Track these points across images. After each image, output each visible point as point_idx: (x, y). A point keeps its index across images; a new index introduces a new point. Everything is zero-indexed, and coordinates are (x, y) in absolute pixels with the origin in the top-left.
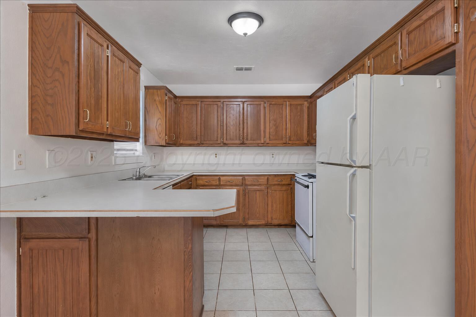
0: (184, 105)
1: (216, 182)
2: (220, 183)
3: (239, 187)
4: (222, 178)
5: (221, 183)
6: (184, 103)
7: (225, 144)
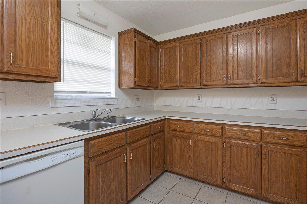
0: (165, 49)
1: (189, 129)
2: (194, 130)
3: (217, 139)
4: (196, 125)
5: (196, 131)
6: (164, 47)
7: (205, 85)
